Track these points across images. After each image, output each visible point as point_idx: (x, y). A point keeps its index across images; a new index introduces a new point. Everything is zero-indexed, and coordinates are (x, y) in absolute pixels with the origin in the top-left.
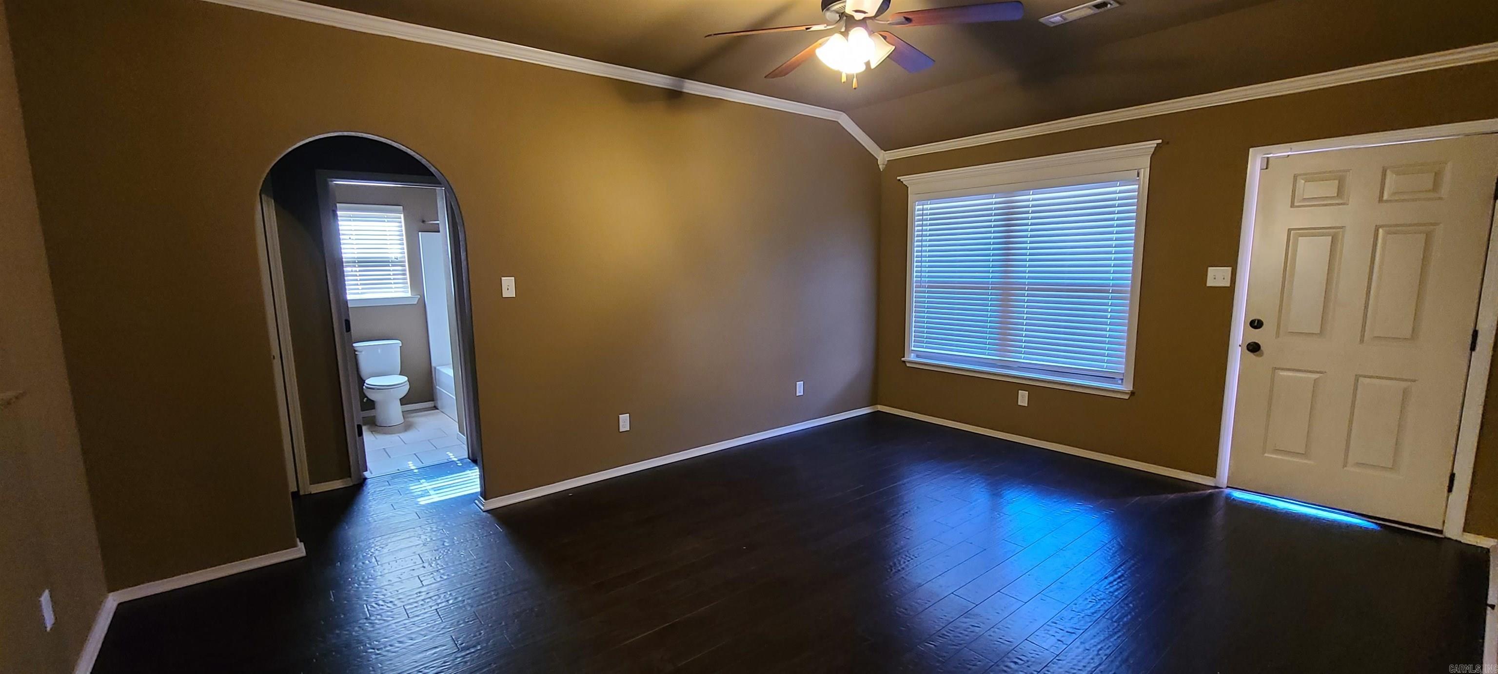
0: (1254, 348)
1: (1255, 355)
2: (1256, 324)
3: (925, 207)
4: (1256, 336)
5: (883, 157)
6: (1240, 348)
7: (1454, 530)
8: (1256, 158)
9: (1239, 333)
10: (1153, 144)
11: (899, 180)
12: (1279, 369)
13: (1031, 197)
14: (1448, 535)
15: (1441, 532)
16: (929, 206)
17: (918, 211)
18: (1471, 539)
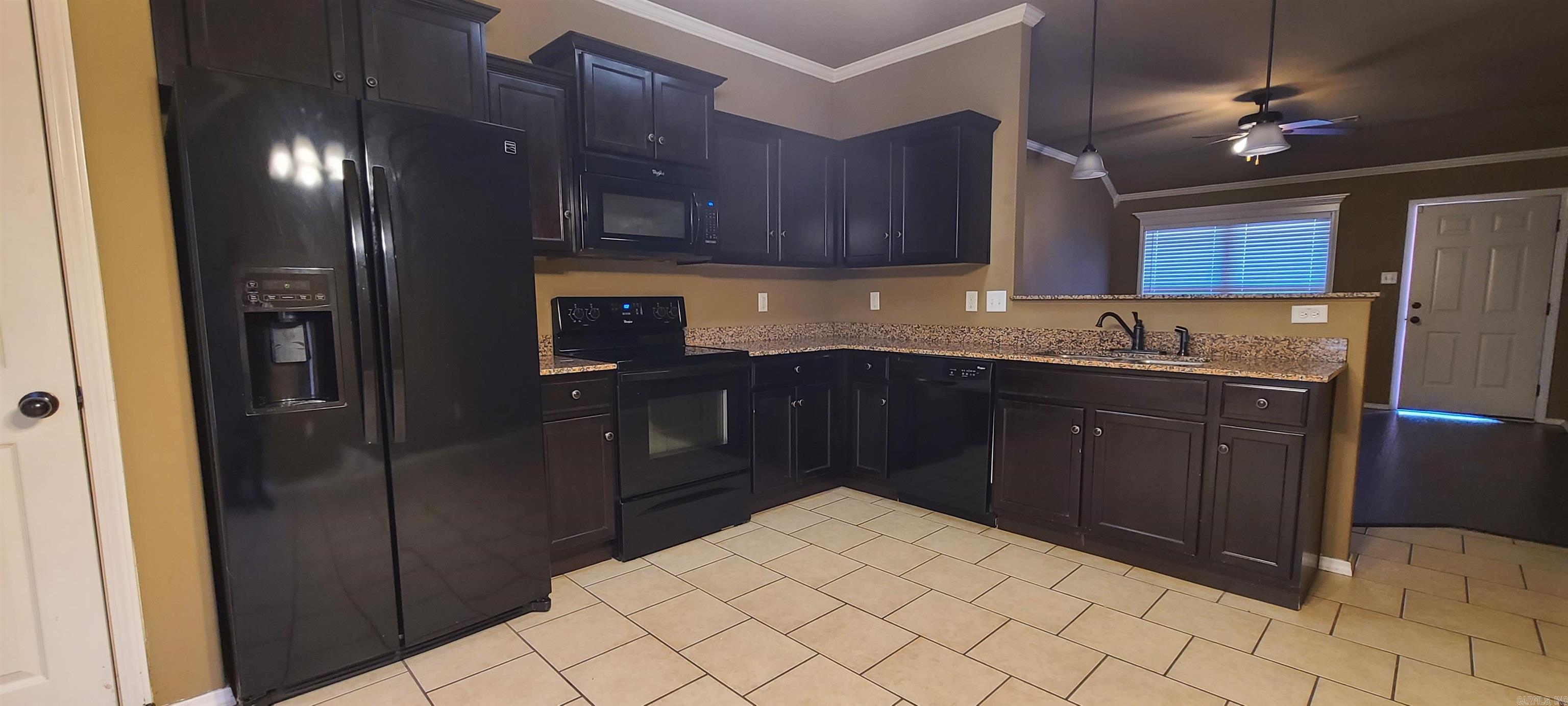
0: (1414, 320)
1: (1417, 325)
2: (1416, 306)
3: (1155, 234)
4: (1417, 313)
5: (1117, 199)
6: (1406, 321)
7: (1541, 417)
8: (1414, 209)
9: (1404, 311)
10: (1344, 196)
11: (1134, 216)
12: (1432, 332)
13: (1246, 228)
14: (1538, 421)
15: (1532, 420)
16: (1157, 234)
17: (1147, 237)
18: (1551, 421)
